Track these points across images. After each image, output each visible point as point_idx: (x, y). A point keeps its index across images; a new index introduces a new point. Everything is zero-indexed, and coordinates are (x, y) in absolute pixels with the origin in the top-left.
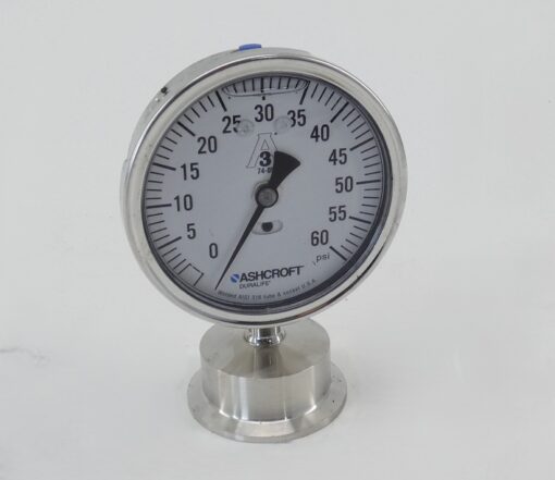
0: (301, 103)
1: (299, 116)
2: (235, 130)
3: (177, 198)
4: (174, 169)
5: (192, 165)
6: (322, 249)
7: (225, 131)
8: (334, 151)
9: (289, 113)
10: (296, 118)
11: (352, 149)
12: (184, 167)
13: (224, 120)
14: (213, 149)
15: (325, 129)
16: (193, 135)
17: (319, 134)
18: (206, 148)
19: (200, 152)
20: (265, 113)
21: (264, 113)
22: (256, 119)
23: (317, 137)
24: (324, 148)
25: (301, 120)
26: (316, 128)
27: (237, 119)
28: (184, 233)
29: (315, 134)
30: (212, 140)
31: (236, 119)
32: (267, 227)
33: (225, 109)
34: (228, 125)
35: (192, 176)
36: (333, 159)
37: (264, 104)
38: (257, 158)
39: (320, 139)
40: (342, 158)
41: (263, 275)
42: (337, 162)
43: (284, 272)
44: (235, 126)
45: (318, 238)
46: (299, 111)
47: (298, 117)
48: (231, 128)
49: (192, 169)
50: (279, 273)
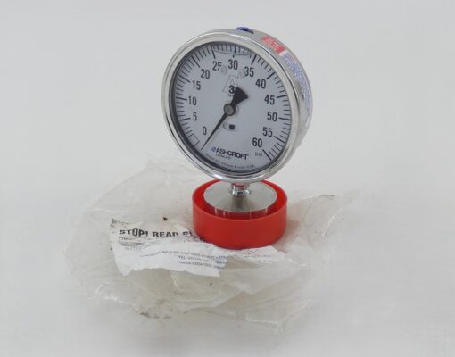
26: (259, 80)
28: (192, 117)
29: (258, 83)
31: (219, 64)
32: (232, 127)
37: (233, 59)
41: (228, 153)
45: (257, 143)
50: (236, 154)
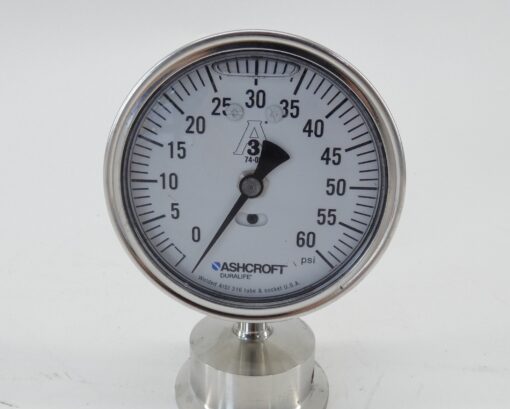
0: (295, 93)
1: (292, 108)
2: (224, 113)
3: (163, 175)
4: (161, 145)
5: (179, 143)
6: (308, 252)
7: (214, 113)
8: (327, 150)
9: (281, 103)
10: (289, 108)
11: (347, 150)
12: (171, 144)
13: (213, 101)
14: (201, 130)
15: (319, 124)
16: (182, 113)
17: (313, 128)
18: (194, 128)
19: (188, 131)
20: (257, 99)
21: (255, 98)
22: (247, 104)
23: (310, 132)
24: (318, 145)
25: (294, 111)
27: (227, 102)
30: (201, 121)
33: (216, 90)
34: (218, 107)
35: (179, 155)
36: (326, 158)
38: (245, 147)
39: (313, 134)
40: (336, 159)
42: (330, 162)
43: (267, 269)
44: (224, 109)
46: (293, 102)
47: (290, 108)
48: (220, 110)
49: (179, 148)
